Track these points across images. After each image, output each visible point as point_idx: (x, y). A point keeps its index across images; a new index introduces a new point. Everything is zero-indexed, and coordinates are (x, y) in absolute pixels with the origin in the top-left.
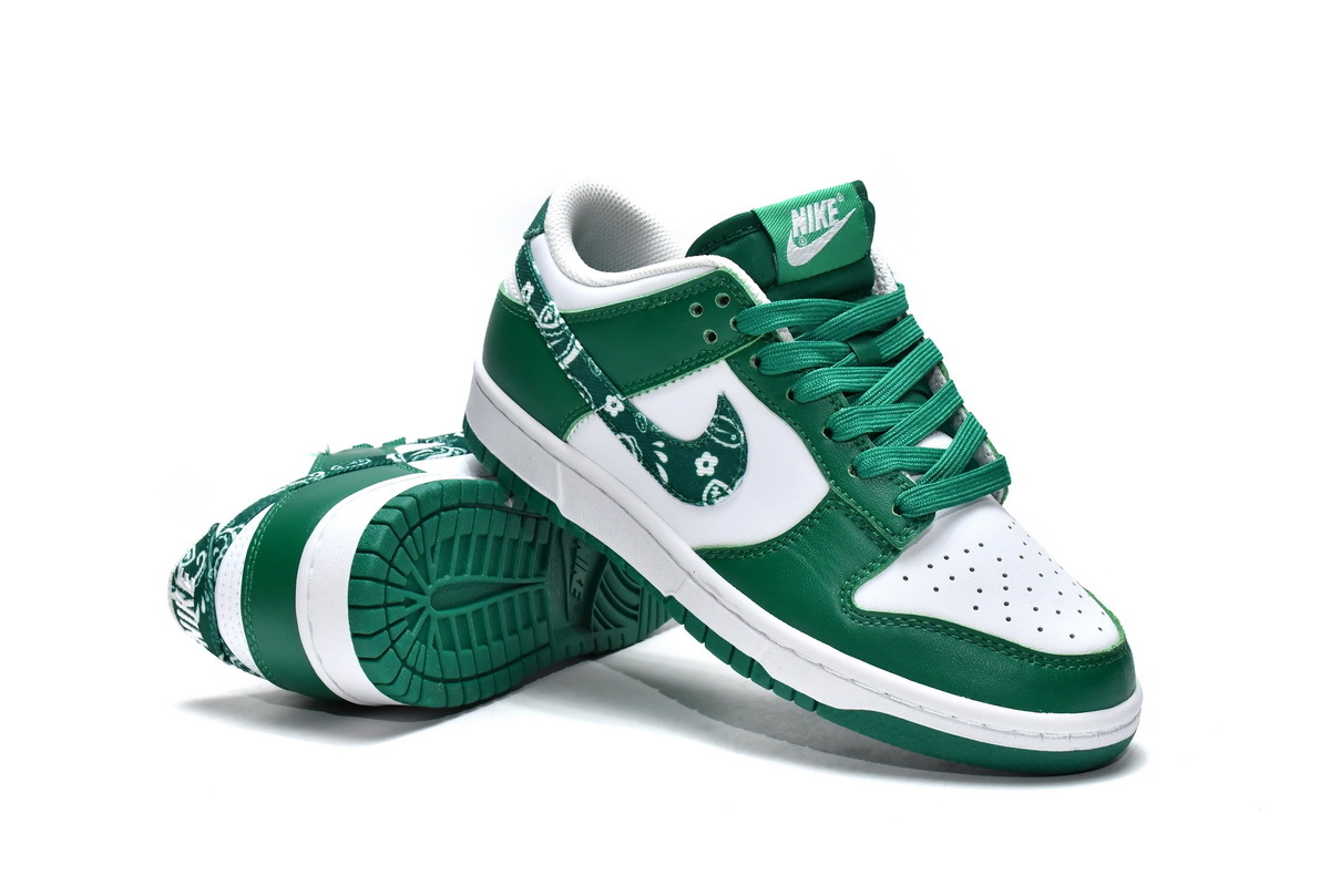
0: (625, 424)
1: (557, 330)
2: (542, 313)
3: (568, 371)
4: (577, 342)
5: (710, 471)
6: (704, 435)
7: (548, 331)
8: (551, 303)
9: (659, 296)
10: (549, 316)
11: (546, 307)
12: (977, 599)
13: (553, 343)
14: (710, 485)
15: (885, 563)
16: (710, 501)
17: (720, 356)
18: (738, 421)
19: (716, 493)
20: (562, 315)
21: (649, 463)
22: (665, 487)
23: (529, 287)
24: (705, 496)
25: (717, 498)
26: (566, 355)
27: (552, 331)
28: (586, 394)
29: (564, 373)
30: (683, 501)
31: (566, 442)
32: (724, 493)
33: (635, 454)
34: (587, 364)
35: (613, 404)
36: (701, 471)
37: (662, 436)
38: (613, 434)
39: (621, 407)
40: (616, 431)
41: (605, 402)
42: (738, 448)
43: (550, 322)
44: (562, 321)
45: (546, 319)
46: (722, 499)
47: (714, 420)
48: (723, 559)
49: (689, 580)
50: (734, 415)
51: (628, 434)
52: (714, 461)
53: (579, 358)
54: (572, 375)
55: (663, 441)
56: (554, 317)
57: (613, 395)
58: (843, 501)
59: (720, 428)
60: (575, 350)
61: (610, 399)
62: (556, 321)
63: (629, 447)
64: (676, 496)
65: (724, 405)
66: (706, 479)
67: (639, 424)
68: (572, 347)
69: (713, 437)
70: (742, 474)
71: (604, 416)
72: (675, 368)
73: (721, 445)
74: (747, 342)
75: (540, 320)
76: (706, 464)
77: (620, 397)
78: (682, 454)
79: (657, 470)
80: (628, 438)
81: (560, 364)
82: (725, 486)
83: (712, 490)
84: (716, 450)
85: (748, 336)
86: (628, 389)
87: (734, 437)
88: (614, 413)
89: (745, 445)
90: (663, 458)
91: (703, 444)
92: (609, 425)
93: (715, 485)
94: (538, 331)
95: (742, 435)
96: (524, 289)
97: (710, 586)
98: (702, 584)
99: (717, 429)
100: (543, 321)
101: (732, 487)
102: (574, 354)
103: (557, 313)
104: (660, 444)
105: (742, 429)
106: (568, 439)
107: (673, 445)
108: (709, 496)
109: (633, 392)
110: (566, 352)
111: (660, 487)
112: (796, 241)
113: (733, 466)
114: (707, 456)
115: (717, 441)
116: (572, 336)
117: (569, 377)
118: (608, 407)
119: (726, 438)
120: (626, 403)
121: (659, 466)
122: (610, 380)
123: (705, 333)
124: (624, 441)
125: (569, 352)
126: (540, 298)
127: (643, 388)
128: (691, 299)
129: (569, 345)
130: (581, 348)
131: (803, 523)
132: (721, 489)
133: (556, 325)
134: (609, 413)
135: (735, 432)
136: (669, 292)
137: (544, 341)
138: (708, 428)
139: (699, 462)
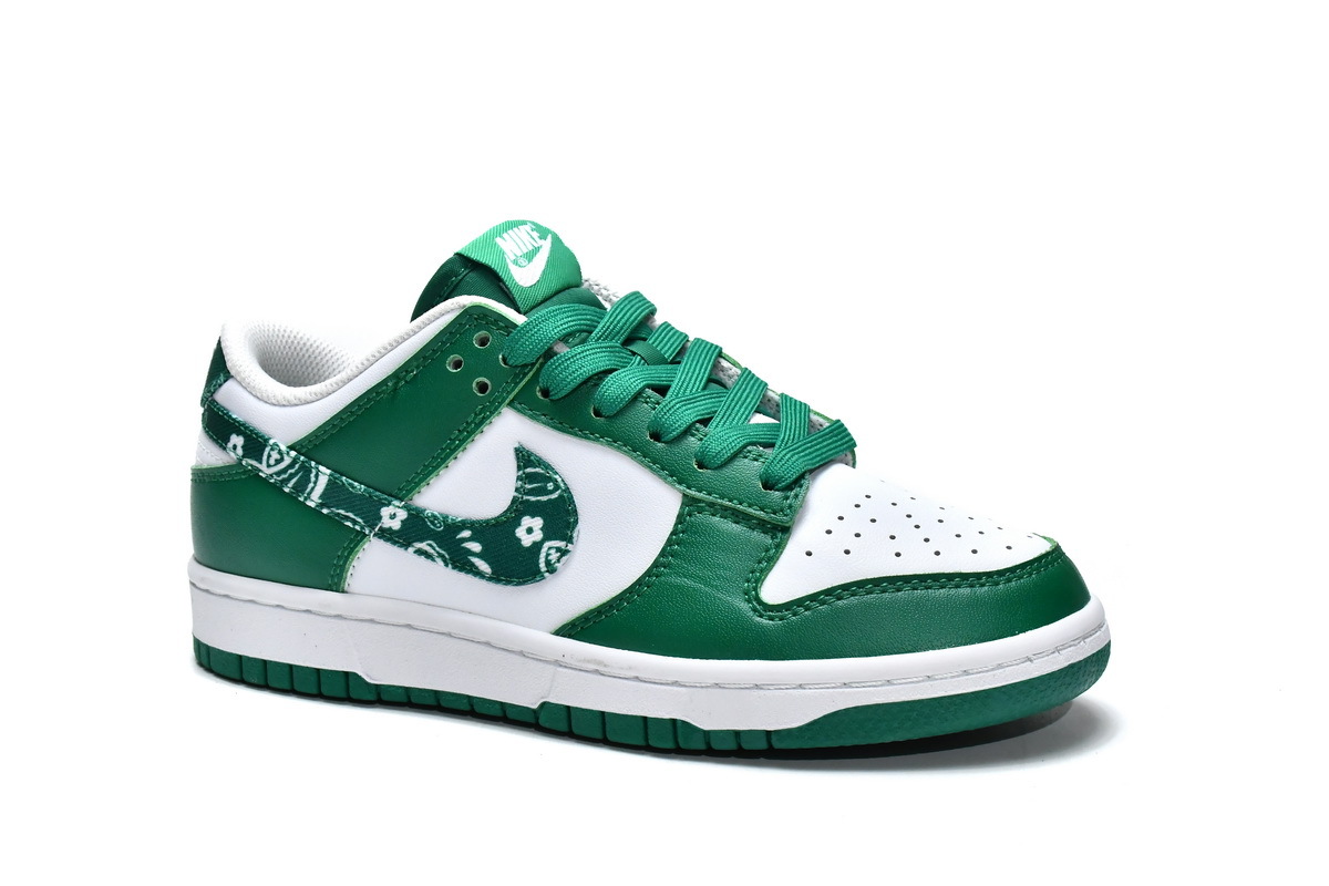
0: (415, 531)
1: (291, 466)
2: (265, 458)
3: (322, 505)
4: (321, 468)
5: (538, 535)
6: (514, 500)
7: (279, 473)
8: (271, 442)
9: (405, 368)
10: (275, 455)
11: (268, 449)
12: (895, 546)
13: (290, 485)
14: (544, 550)
15: (780, 547)
16: (551, 569)
17: (500, 404)
18: (547, 467)
19: (554, 556)
20: (291, 448)
21: (460, 561)
22: (490, 579)
23: (236, 440)
24: (542, 566)
25: (558, 561)
26: (313, 489)
27: (284, 471)
28: (354, 520)
29: (316, 512)
30: (519, 584)
31: (343, 592)
32: (563, 552)
33: (439, 560)
34: (344, 484)
35: (393, 516)
36: (527, 541)
37: (464, 525)
38: (401, 551)
39: (402, 515)
40: (406, 545)
41: (380, 518)
42: (561, 496)
43: (278, 462)
44: (293, 453)
45: (272, 462)
46: (564, 558)
47: (519, 478)
48: (589, 627)
49: (560, 669)
50: (540, 462)
51: (421, 540)
52: (537, 523)
53: (331, 484)
54: (328, 508)
55: (467, 528)
56: (280, 452)
57: (389, 504)
58: (704, 501)
59: (530, 483)
60: (322, 478)
61: (385, 512)
62: (286, 457)
63: (428, 556)
64: (508, 583)
65: (524, 458)
66: (537, 546)
67: (432, 523)
68: (317, 476)
69: (525, 498)
70: (576, 522)
71: (386, 535)
72: (453, 441)
73: (538, 501)
74: (525, 375)
75: (263, 467)
76: (530, 530)
77: (396, 503)
78: (496, 534)
79: (473, 565)
80: (423, 546)
81: (309, 503)
82: (562, 544)
83: (548, 555)
84: (534, 510)
85: (525, 366)
86: (402, 490)
87: (550, 486)
88: (396, 525)
89: (567, 490)
90: (476, 547)
91: (518, 509)
92: (395, 543)
93: (550, 548)
94: (265, 480)
95: (559, 480)
96: (230, 445)
97: (589, 661)
98: (579, 665)
99: (528, 486)
100: (269, 466)
101: (570, 540)
102: (323, 481)
103: (283, 448)
104: (466, 534)
105: (556, 473)
106: (345, 589)
107: (481, 529)
108: (548, 563)
109: (410, 491)
110: (311, 485)
111: (484, 582)
112: (515, 262)
113: (561, 518)
114: (527, 521)
115: (533, 499)
116: (313, 463)
117: (325, 511)
118: (386, 522)
119: (543, 491)
120: (407, 508)
121: (475, 560)
122: (376, 490)
123: (474, 385)
124: (420, 552)
125: (315, 483)
126: (256, 444)
127: (421, 481)
128: (446, 354)
129: (312, 475)
130: (328, 472)
131: (669, 542)
132: (558, 549)
133: (287, 461)
134: (390, 528)
135: (550, 479)
136: (415, 357)
137: (277, 488)
138: (517, 490)
139: (520, 532)
